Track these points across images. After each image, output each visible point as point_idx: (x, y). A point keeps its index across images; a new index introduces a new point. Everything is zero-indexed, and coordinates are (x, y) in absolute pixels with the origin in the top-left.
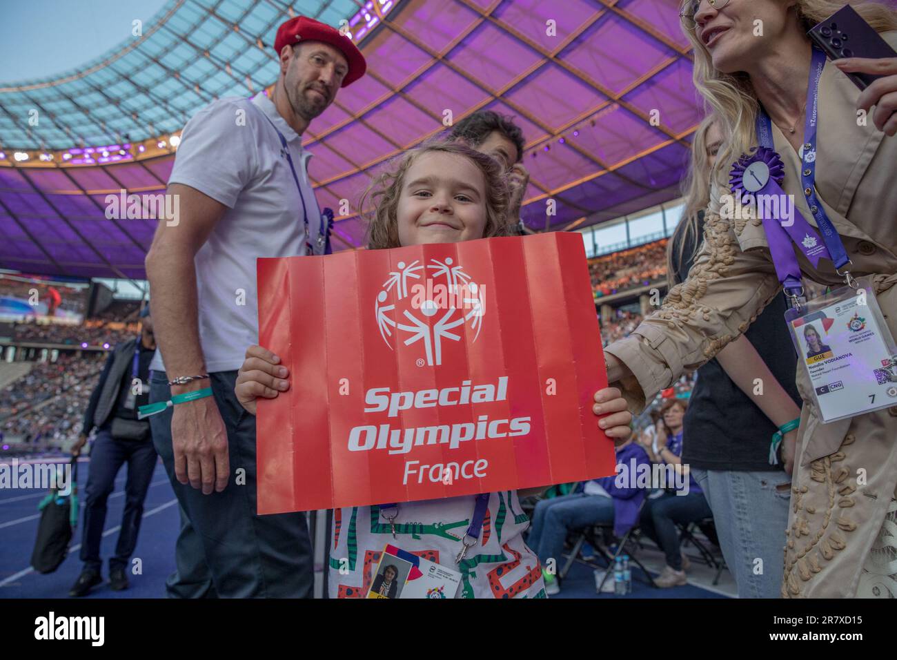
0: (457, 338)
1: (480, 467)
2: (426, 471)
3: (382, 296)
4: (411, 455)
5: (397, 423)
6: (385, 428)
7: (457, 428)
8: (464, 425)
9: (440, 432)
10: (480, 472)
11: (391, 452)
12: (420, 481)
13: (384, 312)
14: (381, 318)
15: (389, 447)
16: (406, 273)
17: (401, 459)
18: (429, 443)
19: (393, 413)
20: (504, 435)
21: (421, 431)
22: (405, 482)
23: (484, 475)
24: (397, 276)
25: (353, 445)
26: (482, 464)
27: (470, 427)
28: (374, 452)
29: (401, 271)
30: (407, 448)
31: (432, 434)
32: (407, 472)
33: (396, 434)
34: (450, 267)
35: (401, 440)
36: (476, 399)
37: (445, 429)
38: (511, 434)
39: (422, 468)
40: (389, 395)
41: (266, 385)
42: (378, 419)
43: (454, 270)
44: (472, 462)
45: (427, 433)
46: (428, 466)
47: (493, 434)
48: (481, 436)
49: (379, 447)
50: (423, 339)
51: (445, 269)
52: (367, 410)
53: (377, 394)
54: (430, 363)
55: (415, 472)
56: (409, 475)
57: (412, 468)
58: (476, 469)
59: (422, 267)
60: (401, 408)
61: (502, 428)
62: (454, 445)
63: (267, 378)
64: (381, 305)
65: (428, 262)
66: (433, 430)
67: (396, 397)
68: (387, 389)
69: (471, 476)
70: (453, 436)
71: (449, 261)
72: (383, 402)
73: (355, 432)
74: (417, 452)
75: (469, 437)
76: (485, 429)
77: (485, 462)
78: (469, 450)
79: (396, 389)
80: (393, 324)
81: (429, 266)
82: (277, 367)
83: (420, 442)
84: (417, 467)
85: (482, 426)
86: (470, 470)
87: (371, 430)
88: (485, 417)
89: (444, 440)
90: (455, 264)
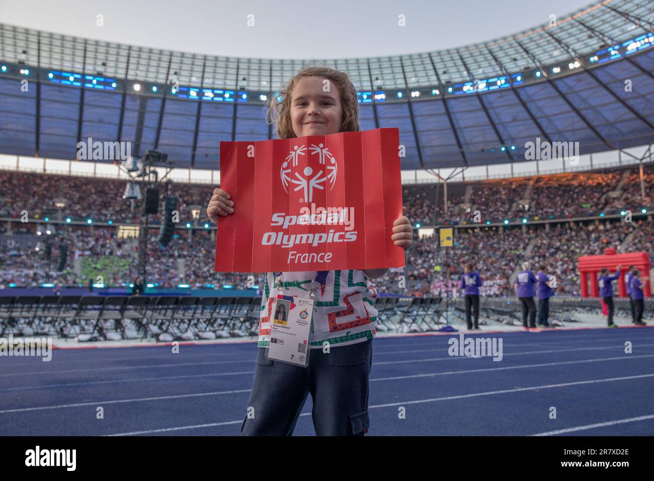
0: (322, 188)
1: (328, 257)
2: (300, 257)
3: (285, 165)
4: (292, 249)
5: (287, 232)
6: (281, 234)
7: (317, 236)
8: (321, 234)
9: (308, 237)
10: (328, 259)
11: (283, 247)
12: (296, 262)
13: (285, 174)
14: (283, 176)
15: (282, 244)
16: (298, 152)
17: (287, 250)
18: (302, 242)
19: (285, 227)
20: (342, 240)
21: (299, 236)
22: (288, 262)
23: (330, 261)
24: (293, 153)
25: (264, 242)
26: (329, 256)
27: (324, 235)
28: (274, 246)
29: (295, 151)
30: (291, 245)
31: (304, 238)
32: (290, 257)
33: (286, 237)
34: (322, 149)
35: (288, 241)
36: (329, 222)
37: (311, 235)
38: (345, 240)
39: (298, 255)
40: (284, 217)
41: (222, 209)
42: (277, 229)
43: (323, 150)
44: (323, 254)
45: (302, 237)
46: (300, 255)
47: (336, 240)
48: (330, 241)
49: (277, 244)
50: (303, 188)
51: (319, 150)
52: (272, 224)
53: (278, 216)
54: (306, 201)
55: (294, 257)
56: (291, 259)
57: (293, 255)
58: (326, 258)
59: (306, 149)
60: (290, 224)
61: (341, 237)
62: (315, 244)
63: (224, 206)
64: (284, 169)
65: (309, 146)
66: (305, 236)
67: (288, 218)
68: (284, 214)
69: (322, 261)
70: (315, 240)
71: (321, 145)
72: (281, 220)
73: (266, 235)
74: (295, 247)
75: (323, 241)
76: (332, 237)
77: (330, 254)
78: (322, 248)
79: (288, 214)
80: (289, 179)
81: (310, 148)
82: (228, 201)
83: (297, 242)
84: (295, 255)
85: (331, 235)
86: (322, 258)
87: (274, 234)
88: (333, 231)
89: (310, 241)
90: (324, 148)
